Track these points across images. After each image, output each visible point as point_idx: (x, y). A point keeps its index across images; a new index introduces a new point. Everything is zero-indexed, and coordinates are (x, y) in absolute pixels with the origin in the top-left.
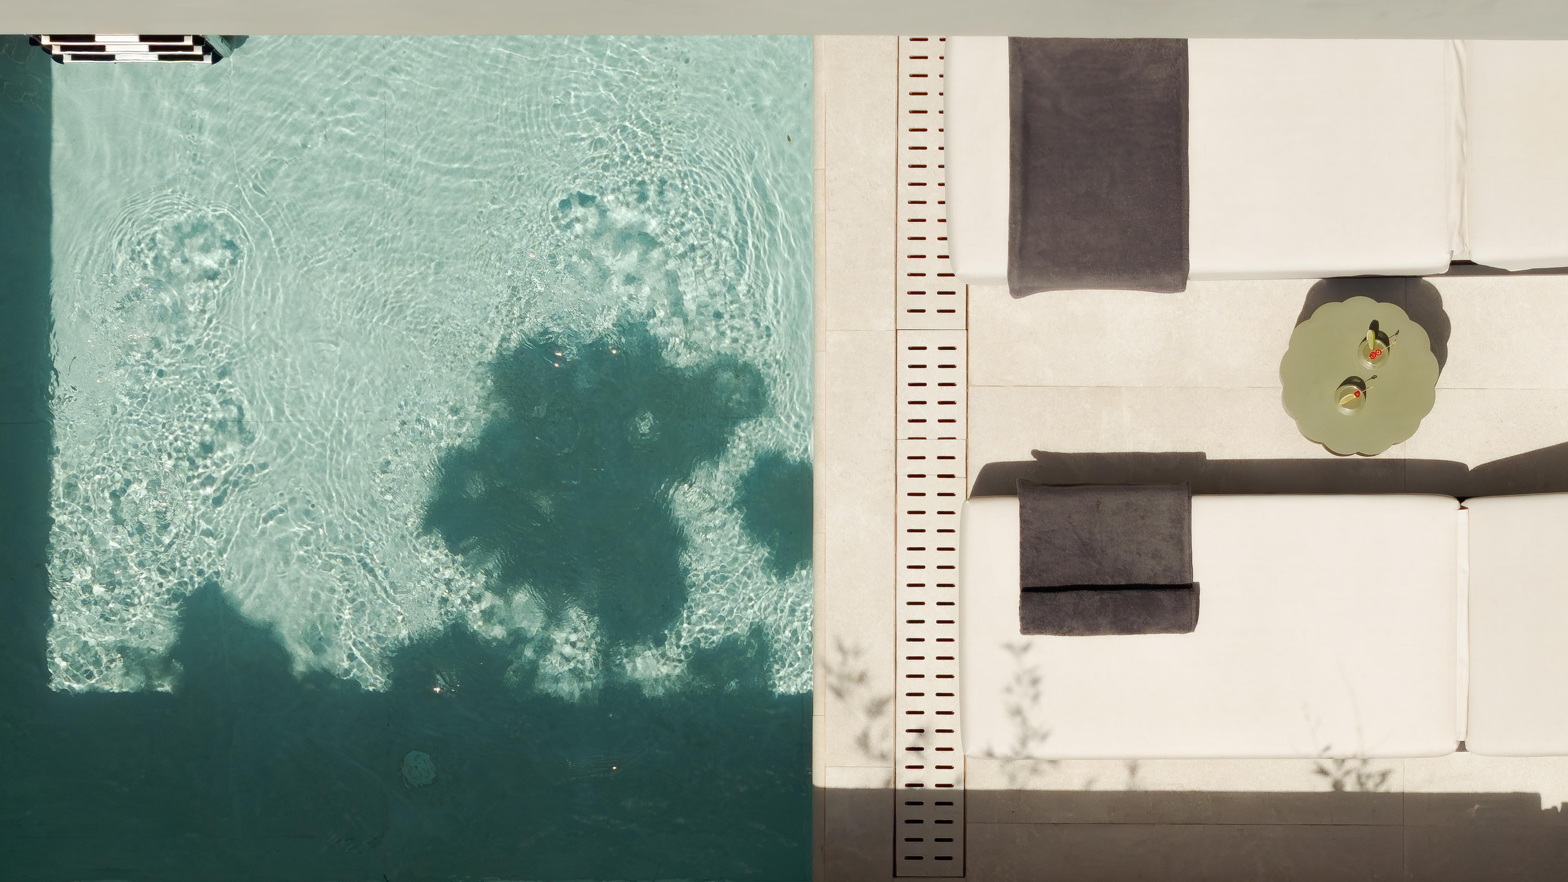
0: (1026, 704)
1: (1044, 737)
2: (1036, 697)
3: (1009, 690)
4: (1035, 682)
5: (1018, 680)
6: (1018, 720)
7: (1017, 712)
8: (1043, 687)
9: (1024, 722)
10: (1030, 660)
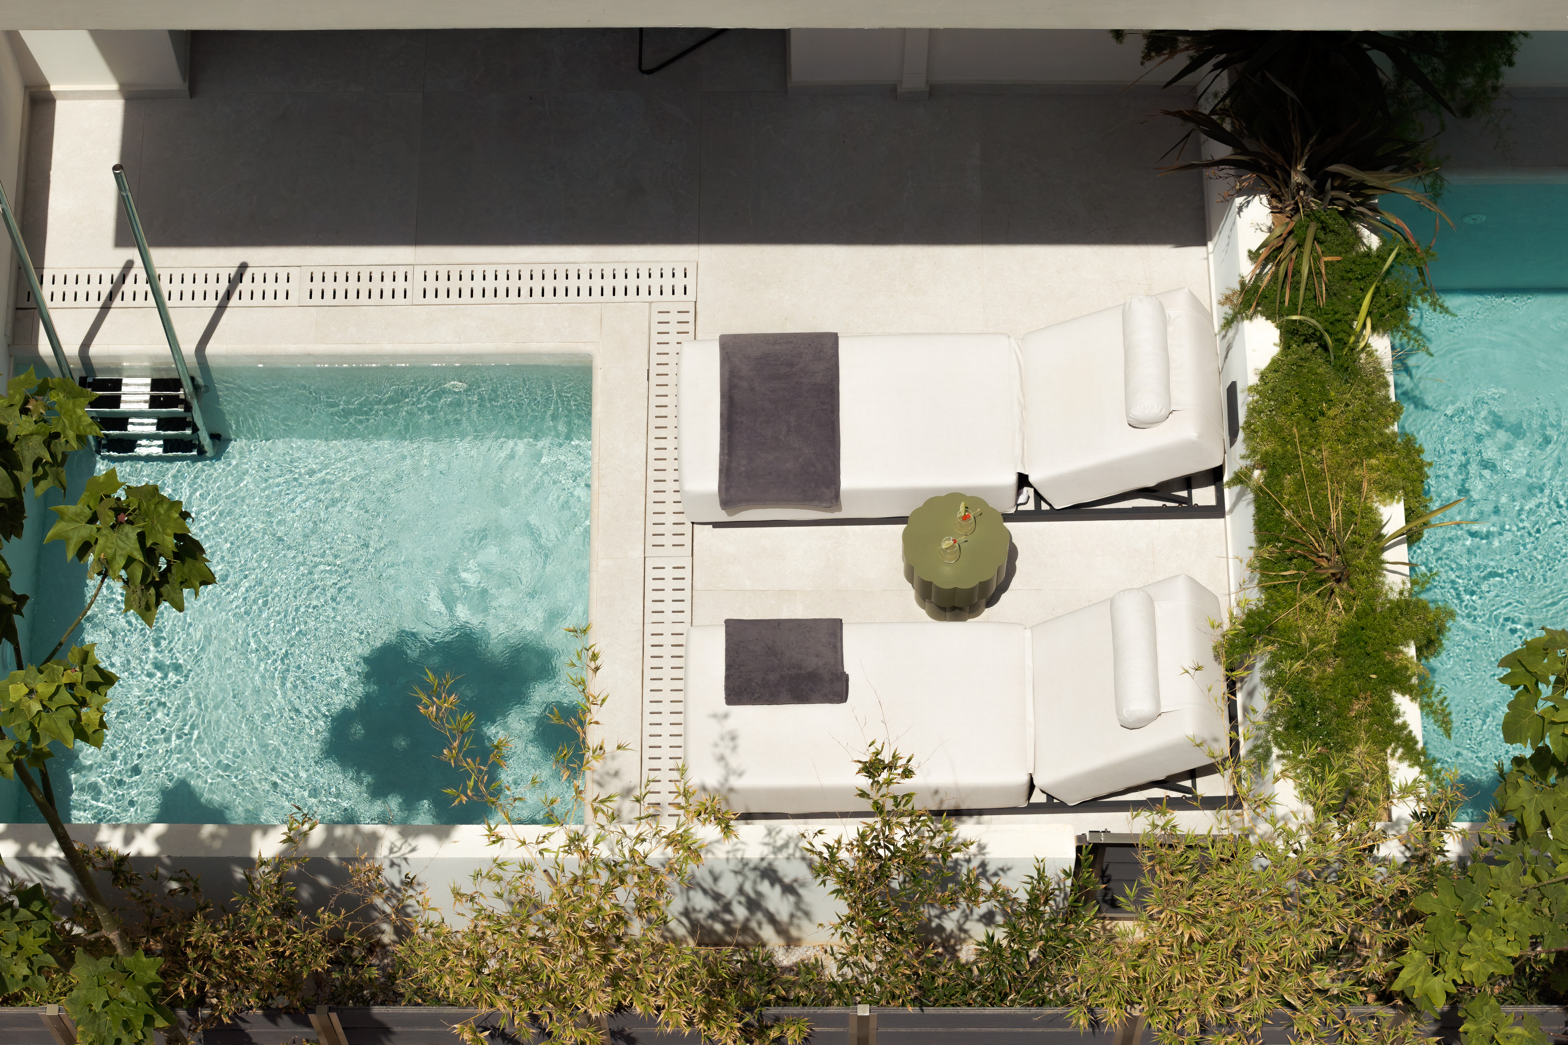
0: (727, 753)
1: (741, 775)
2: (734, 748)
3: (716, 745)
4: (733, 738)
5: (722, 738)
6: (722, 763)
7: (722, 758)
8: (740, 741)
9: (727, 765)
10: (730, 725)
